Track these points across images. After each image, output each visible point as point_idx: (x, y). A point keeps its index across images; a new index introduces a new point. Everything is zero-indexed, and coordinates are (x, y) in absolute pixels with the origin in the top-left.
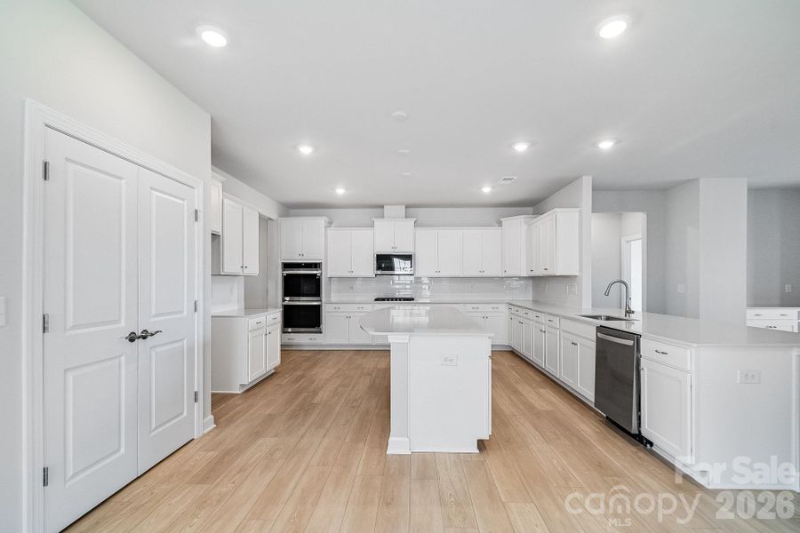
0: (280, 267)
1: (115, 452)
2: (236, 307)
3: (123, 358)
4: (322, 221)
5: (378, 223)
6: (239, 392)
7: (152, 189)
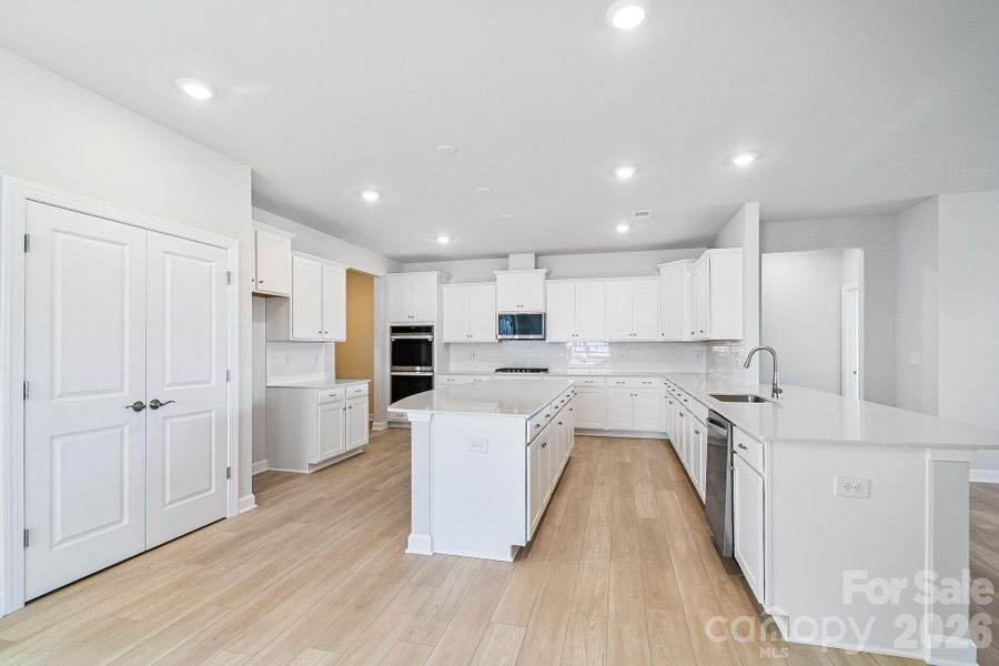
0: (388, 330)
1: (114, 523)
2: (323, 377)
3: (126, 429)
4: (433, 276)
5: (501, 276)
6: (307, 472)
7: (165, 252)
